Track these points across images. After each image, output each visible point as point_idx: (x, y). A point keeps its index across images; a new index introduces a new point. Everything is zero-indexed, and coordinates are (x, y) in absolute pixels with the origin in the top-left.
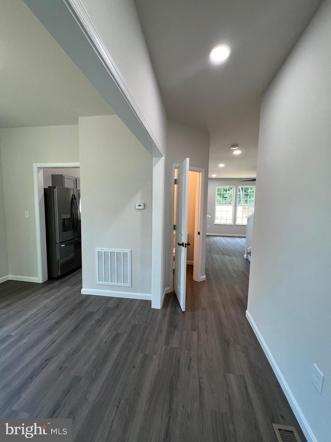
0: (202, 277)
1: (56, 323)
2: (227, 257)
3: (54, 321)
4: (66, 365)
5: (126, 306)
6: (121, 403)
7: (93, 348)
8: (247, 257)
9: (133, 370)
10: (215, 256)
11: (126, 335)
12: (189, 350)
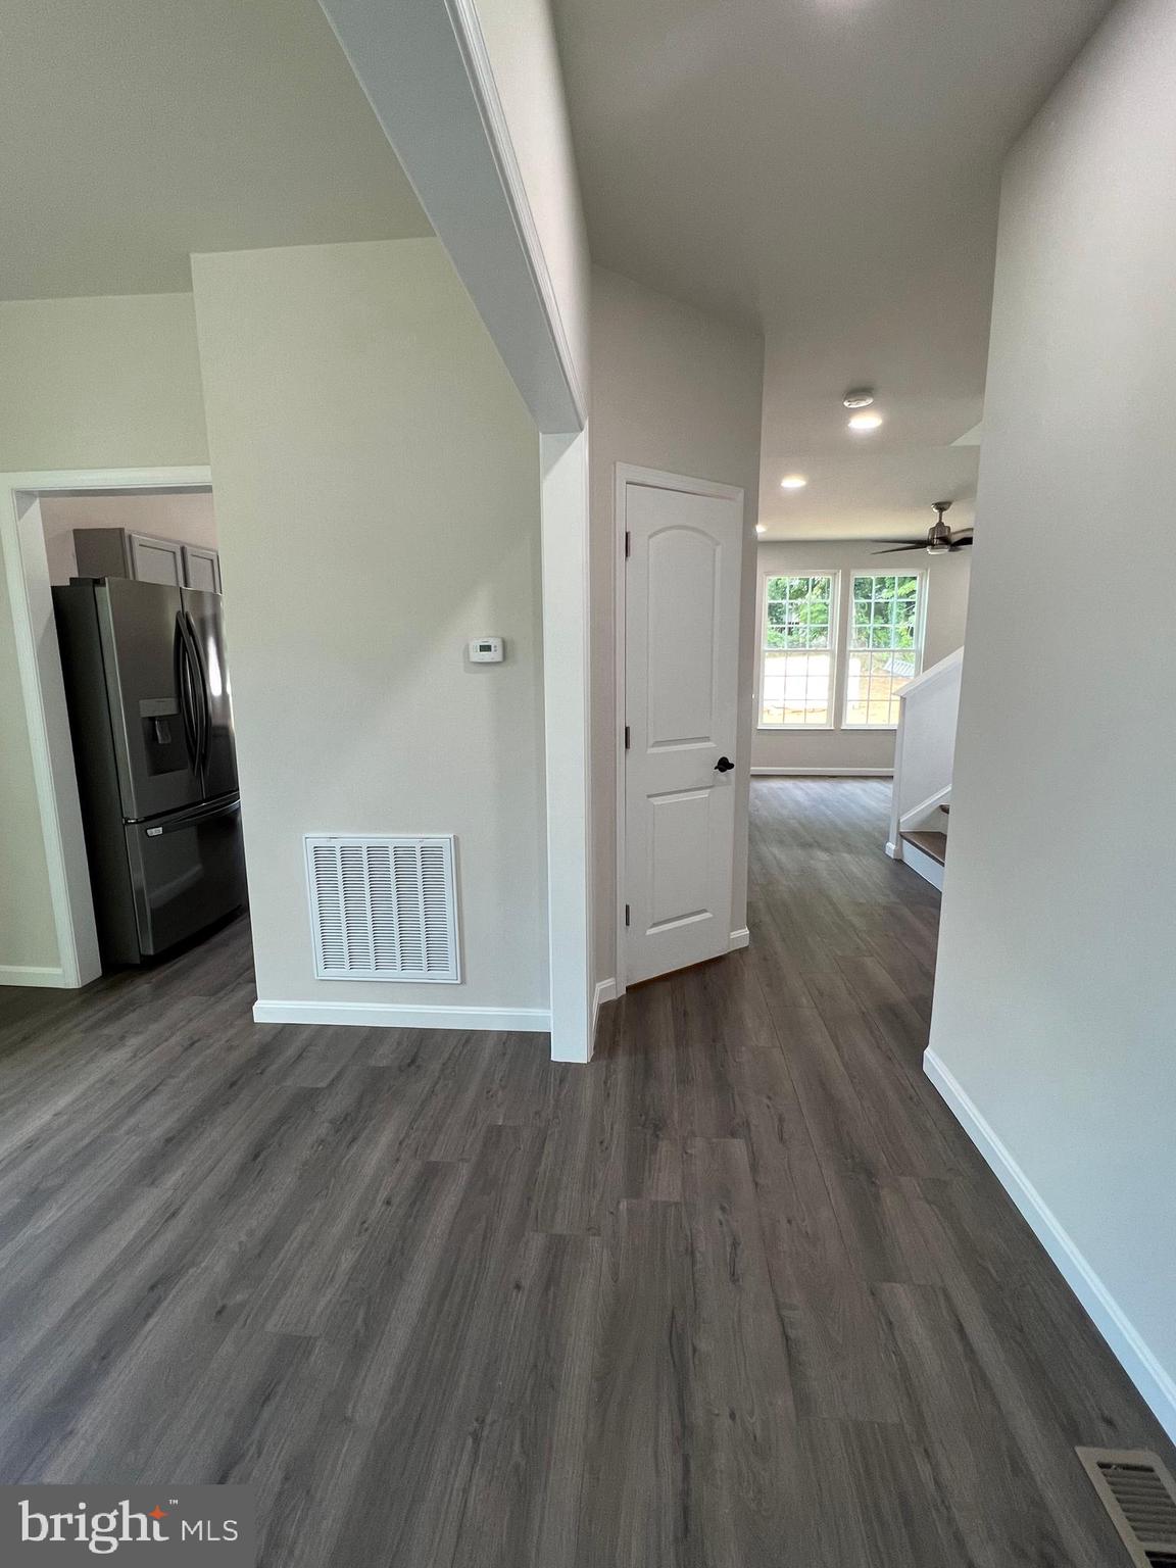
0: (734, 934)
1: (168, 1141)
2: (823, 856)
3: (158, 1133)
4: (239, 1298)
5: (449, 1059)
6: (489, 1420)
7: (337, 1229)
8: (900, 850)
9: (517, 1295)
10: (775, 852)
11: (465, 1171)
12: (723, 1209)
